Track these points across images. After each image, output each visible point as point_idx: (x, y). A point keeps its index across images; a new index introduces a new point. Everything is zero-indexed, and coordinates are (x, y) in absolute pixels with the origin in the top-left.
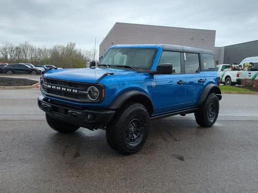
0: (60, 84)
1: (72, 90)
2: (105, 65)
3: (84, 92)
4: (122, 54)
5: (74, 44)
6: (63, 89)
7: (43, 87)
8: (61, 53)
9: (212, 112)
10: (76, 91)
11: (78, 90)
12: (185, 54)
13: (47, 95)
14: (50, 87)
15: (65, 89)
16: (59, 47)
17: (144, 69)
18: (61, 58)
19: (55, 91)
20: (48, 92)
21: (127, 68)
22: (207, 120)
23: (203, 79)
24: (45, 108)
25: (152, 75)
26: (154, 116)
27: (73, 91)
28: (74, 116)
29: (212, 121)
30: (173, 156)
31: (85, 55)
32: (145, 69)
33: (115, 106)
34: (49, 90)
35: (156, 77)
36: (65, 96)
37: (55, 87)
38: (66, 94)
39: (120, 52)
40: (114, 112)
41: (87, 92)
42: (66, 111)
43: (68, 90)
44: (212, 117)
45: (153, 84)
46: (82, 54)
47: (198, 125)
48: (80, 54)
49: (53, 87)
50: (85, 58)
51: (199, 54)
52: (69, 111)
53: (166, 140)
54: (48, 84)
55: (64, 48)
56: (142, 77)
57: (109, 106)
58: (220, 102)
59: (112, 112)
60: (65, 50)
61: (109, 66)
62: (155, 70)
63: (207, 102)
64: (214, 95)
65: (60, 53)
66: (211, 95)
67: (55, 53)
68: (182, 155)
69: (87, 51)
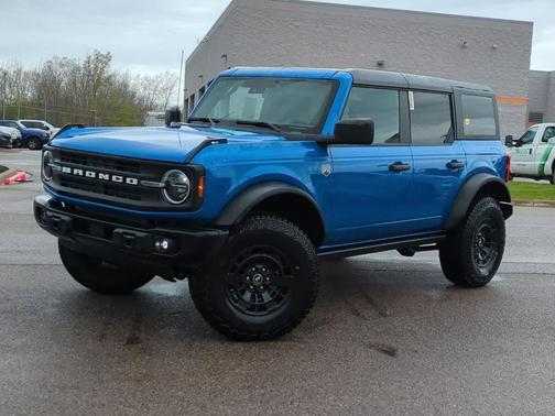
0: (95, 165)
1: (124, 180)
2: (206, 121)
3: (155, 184)
4: (250, 92)
5: (108, 57)
6: (101, 176)
7: (51, 173)
8: (68, 84)
9: (485, 249)
10: (135, 182)
11: (140, 179)
12: (411, 93)
13: (59, 192)
14: (69, 170)
15: (106, 177)
16: (62, 65)
17: (302, 131)
18: (68, 100)
19: (82, 182)
20: (62, 184)
21: (260, 127)
22: (472, 268)
23: (461, 160)
24: (56, 224)
25: (323, 145)
26: (326, 250)
27: (128, 181)
28: (129, 241)
29: (484, 271)
30: (371, 346)
31: (141, 92)
32: (308, 130)
33: (228, 220)
34: (64, 180)
35: (334, 150)
36: (106, 193)
37: (81, 173)
38: (108, 187)
39: (244, 86)
40: (227, 232)
41: (162, 185)
42: (109, 232)
43: (114, 178)
44: (484, 262)
45: (326, 169)
46: (130, 89)
47: (447, 282)
48: (126, 86)
49: (75, 171)
50: (141, 100)
51: (450, 95)
52: (116, 230)
53: (358, 315)
54: (62, 166)
55: (77, 69)
56: (298, 150)
57: (215, 219)
58: (508, 223)
59: (222, 233)
60: (79, 76)
61: (217, 122)
62: (332, 133)
63: (471, 221)
64: (490, 203)
65: (63, 84)
66: (482, 201)
67: (47, 83)
68: (393, 345)
69: (146, 78)
